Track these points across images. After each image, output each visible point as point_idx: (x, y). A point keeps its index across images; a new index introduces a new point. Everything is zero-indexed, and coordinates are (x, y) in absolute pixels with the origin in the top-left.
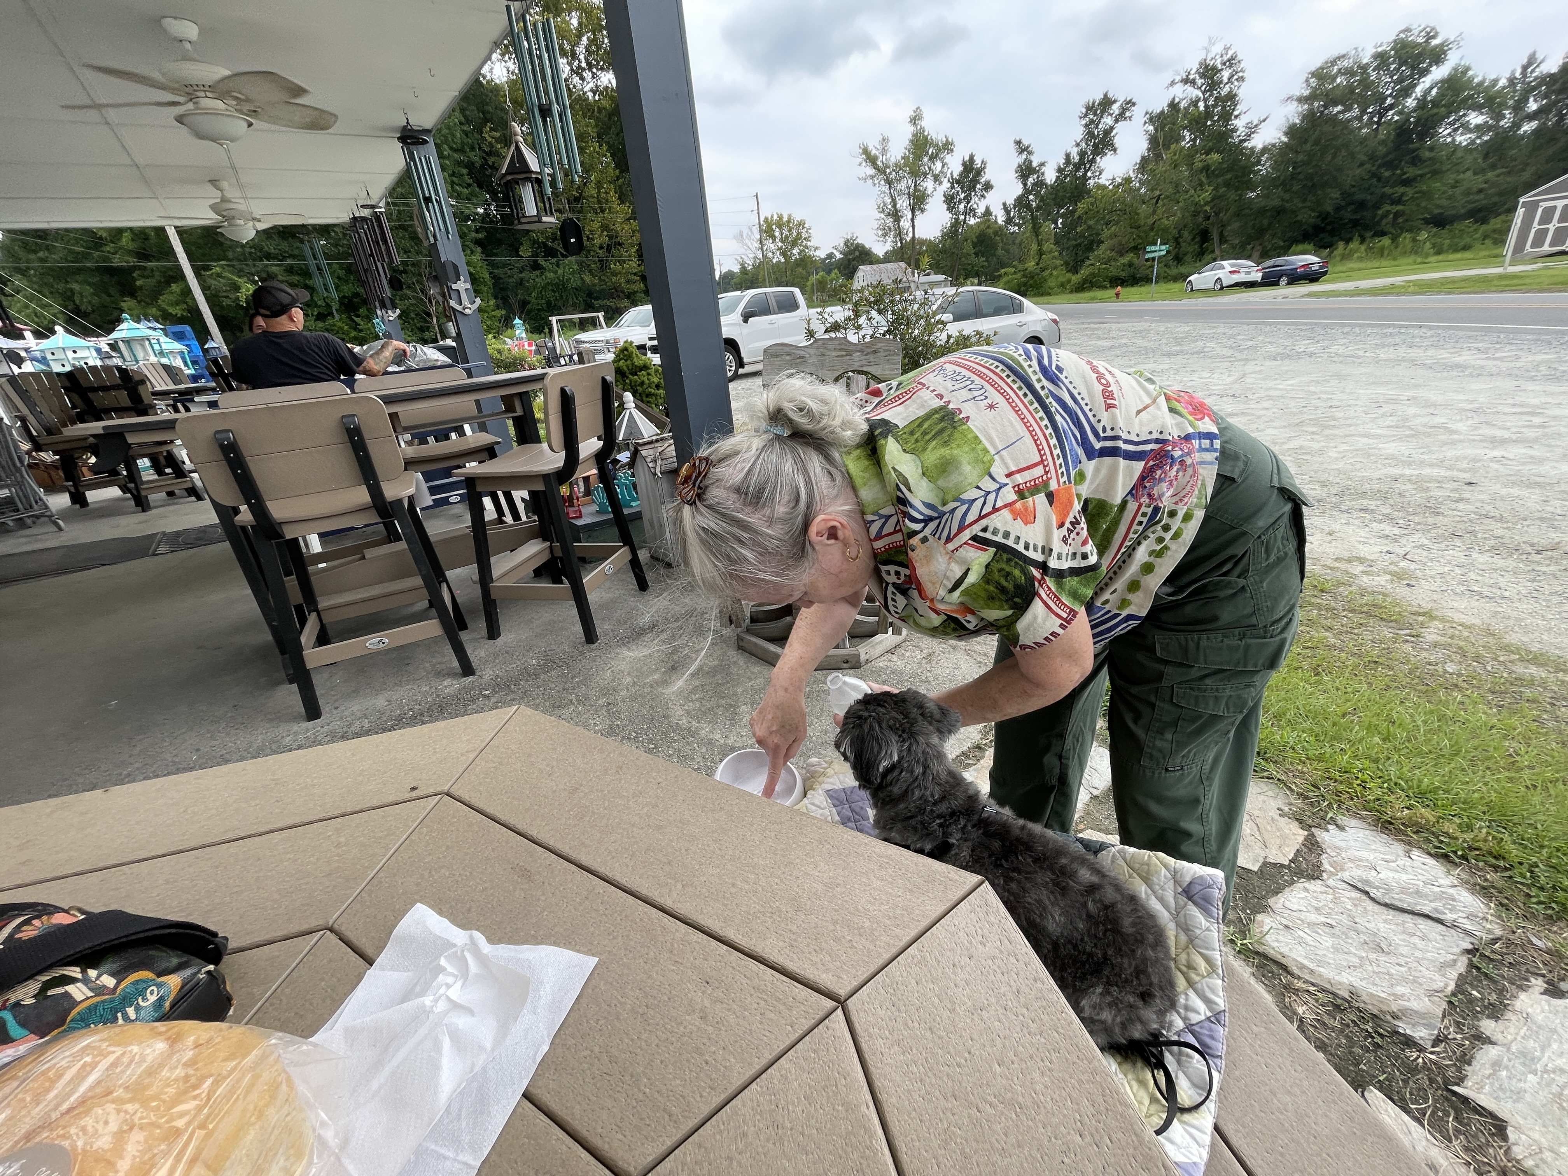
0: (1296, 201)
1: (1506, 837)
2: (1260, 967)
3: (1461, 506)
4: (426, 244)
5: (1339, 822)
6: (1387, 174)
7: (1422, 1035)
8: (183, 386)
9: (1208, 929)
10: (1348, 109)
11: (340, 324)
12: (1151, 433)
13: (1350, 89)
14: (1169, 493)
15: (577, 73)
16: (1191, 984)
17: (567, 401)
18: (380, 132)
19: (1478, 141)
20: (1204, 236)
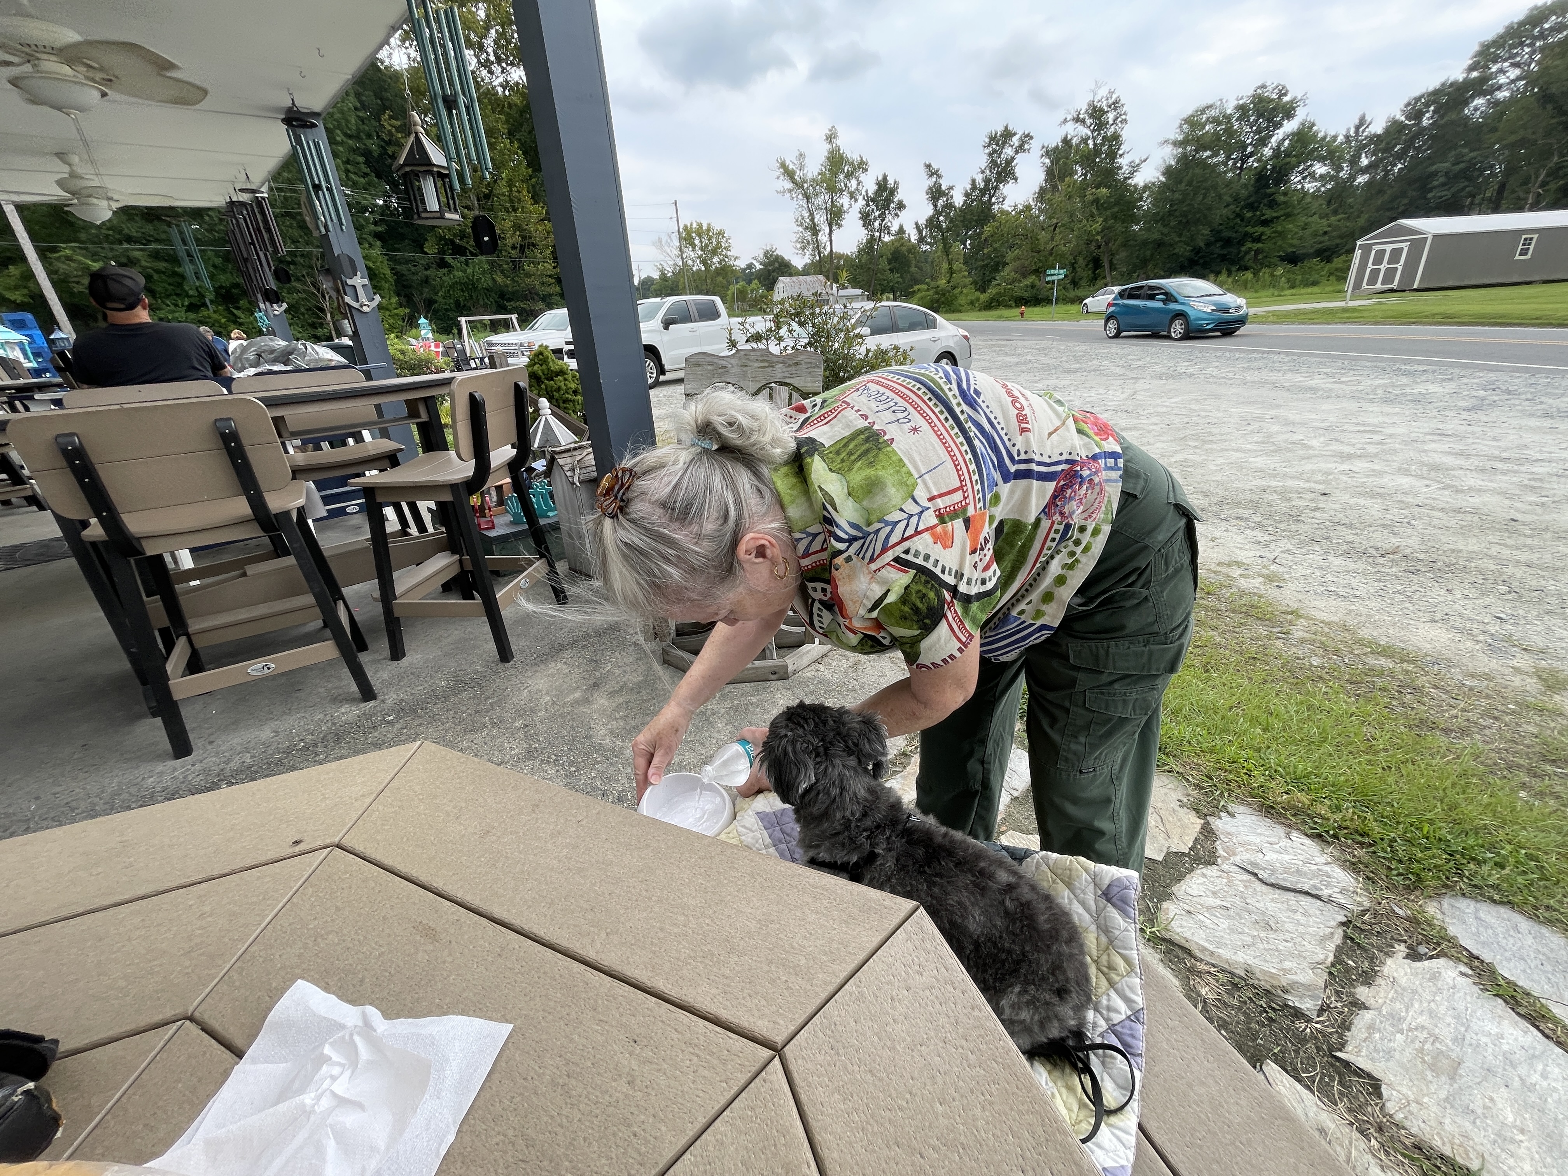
0: (1174, 235)
1: (1369, 816)
2: (1167, 952)
3: (1318, 514)
4: (316, 234)
5: (1230, 809)
6: (1249, 215)
7: (1308, 1006)
8: (22, 381)
9: (1126, 930)
10: (1215, 154)
11: (215, 316)
12: (1061, 454)
13: (1216, 134)
14: (1080, 511)
15: (485, 67)
16: (1112, 984)
17: (476, 408)
18: (264, 112)
19: (1323, 189)
20: (1096, 263)
